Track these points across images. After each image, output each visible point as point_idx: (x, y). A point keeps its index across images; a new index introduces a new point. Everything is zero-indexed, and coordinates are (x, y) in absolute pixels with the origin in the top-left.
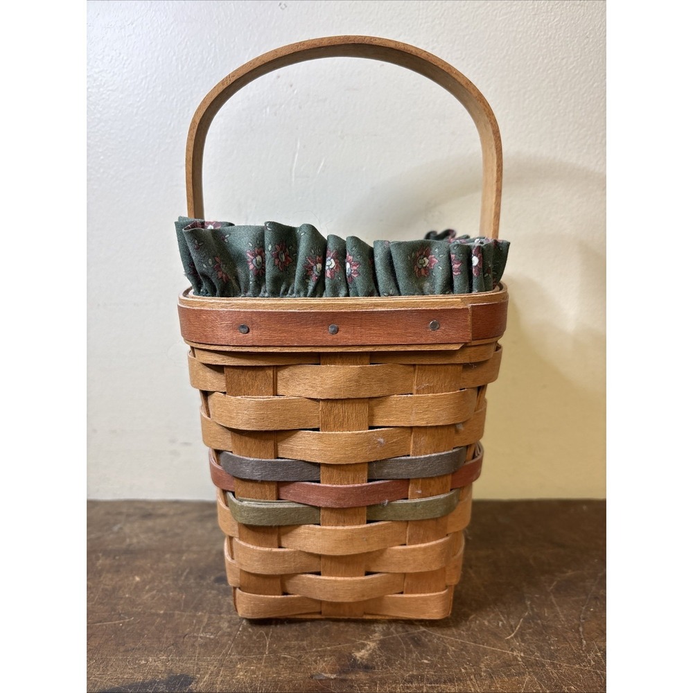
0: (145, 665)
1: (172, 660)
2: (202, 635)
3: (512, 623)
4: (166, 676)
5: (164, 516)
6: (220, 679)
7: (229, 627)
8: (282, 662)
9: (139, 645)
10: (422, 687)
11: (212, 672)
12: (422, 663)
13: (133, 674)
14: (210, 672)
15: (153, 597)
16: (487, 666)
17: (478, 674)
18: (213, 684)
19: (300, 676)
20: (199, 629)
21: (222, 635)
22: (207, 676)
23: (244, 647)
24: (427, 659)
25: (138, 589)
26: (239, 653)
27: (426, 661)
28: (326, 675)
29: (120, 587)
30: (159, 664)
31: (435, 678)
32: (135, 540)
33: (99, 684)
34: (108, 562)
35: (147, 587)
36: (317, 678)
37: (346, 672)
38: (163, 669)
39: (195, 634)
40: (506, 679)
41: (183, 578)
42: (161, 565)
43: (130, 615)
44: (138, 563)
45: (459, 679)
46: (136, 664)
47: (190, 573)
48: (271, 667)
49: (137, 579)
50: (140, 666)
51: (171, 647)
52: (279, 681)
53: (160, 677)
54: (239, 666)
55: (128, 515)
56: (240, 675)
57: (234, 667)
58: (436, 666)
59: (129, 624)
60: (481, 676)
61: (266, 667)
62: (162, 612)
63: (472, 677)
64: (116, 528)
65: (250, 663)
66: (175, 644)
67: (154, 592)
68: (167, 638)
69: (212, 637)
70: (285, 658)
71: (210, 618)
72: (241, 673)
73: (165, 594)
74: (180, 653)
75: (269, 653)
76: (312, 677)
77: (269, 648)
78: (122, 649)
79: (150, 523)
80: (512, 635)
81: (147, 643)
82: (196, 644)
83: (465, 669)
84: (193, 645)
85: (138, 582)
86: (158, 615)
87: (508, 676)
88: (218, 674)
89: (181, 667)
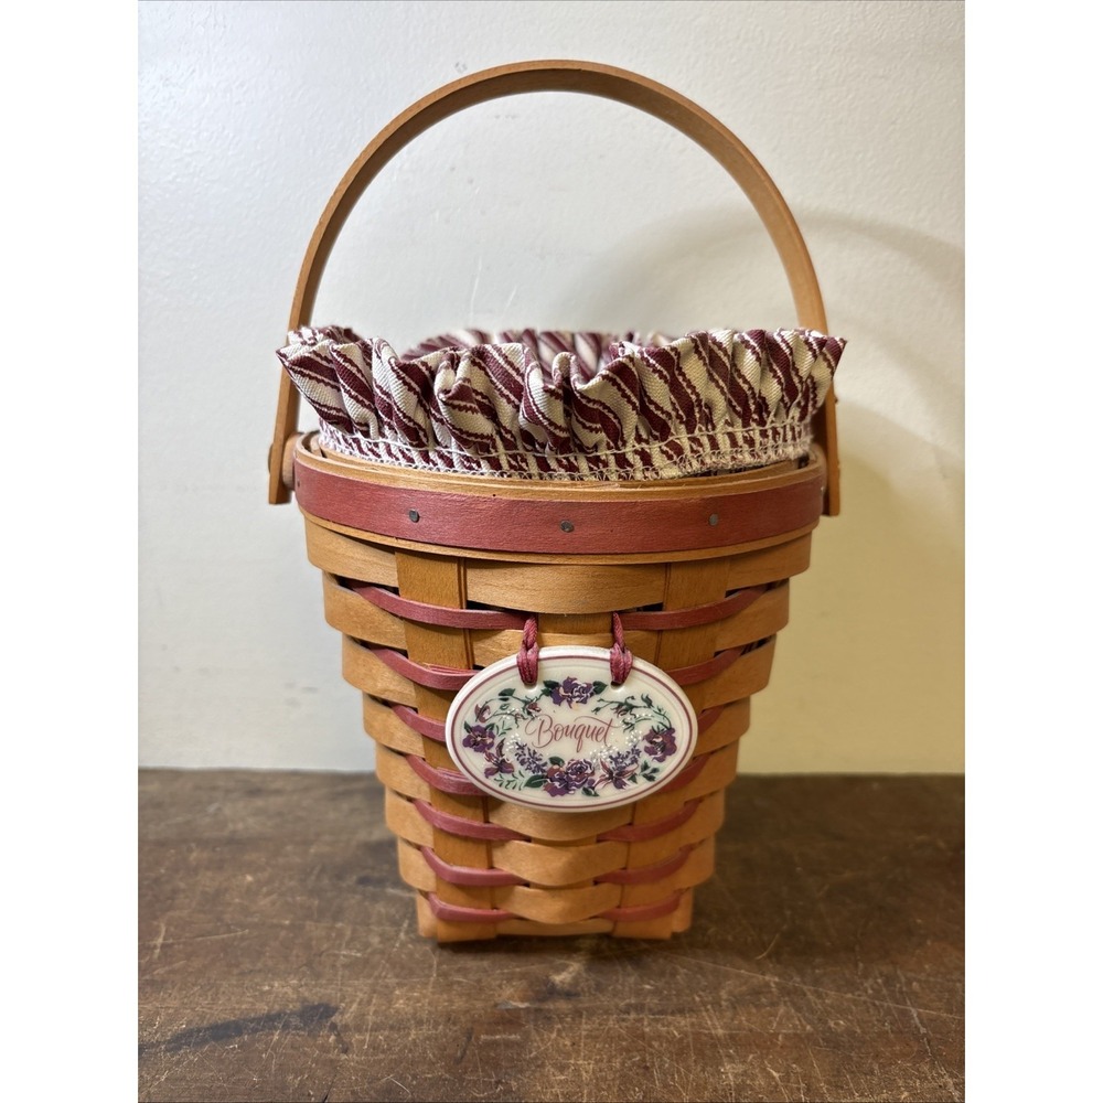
0: (269, 992)
1: (306, 985)
2: (345, 953)
3: (766, 938)
4: (298, 1005)
5: (278, 792)
6: (372, 1009)
7: (381, 942)
8: (455, 987)
9: (259, 965)
10: (643, 1019)
11: (361, 1001)
12: (643, 989)
13: (253, 1004)
14: (358, 1000)
15: (273, 903)
16: (730, 993)
17: (716, 1004)
18: (364, 1015)
19: (479, 1005)
20: (340, 945)
21: (373, 953)
22: (355, 1006)
23: (403, 968)
24: (649, 984)
25: (250, 892)
26: (397, 976)
27: (648, 987)
28: (514, 1004)
29: (226, 890)
30: (290, 991)
31: (660, 1008)
32: (240, 826)
33: (208, 1016)
34: (205, 855)
35: (265, 890)
36: (503, 1007)
37: (543, 1000)
38: (295, 996)
39: (336, 952)
40: (754, 1010)
41: (313, 878)
42: (281, 860)
43: (243, 927)
44: (247, 857)
45: (691, 1010)
46: (256, 990)
47: (323, 871)
48: (441, 993)
49: (249, 878)
50: (263, 993)
51: (304, 968)
52: (453, 1011)
53: (291, 1006)
54: (397, 992)
55: (228, 791)
56: (400, 1004)
57: (392, 992)
58: (661, 992)
59: (243, 938)
60: (721, 1006)
61: (433, 993)
62: (287, 922)
63: (709, 1007)
64: (212, 809)
65: (412, 989)
66: (309, 964)
67: (274, 896)
68: (297, 956)
69: (359, 955)
70: (459, 983)
71: (354, 931)
72: (401, 1001)
73: (290, 899)
74: (318, 976)
75: (438, 975)
76: (496, 1005)
77: (438, 969)
78: (235, 971)
79: (259, 802)
80: (765, 954)
81: (270, 963)
82: (338, 964)
83: (700, 996)
84: (333, 966)
85: (251, 883)
86: (283, 927)
87: (756, 1006)
88: (369, 1002)
89: (319, 995)
